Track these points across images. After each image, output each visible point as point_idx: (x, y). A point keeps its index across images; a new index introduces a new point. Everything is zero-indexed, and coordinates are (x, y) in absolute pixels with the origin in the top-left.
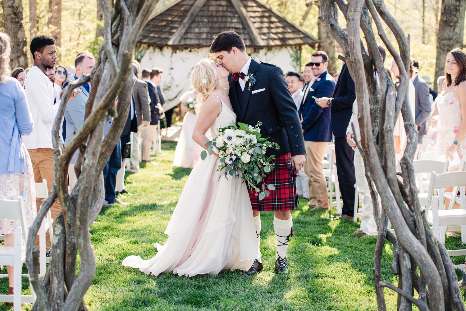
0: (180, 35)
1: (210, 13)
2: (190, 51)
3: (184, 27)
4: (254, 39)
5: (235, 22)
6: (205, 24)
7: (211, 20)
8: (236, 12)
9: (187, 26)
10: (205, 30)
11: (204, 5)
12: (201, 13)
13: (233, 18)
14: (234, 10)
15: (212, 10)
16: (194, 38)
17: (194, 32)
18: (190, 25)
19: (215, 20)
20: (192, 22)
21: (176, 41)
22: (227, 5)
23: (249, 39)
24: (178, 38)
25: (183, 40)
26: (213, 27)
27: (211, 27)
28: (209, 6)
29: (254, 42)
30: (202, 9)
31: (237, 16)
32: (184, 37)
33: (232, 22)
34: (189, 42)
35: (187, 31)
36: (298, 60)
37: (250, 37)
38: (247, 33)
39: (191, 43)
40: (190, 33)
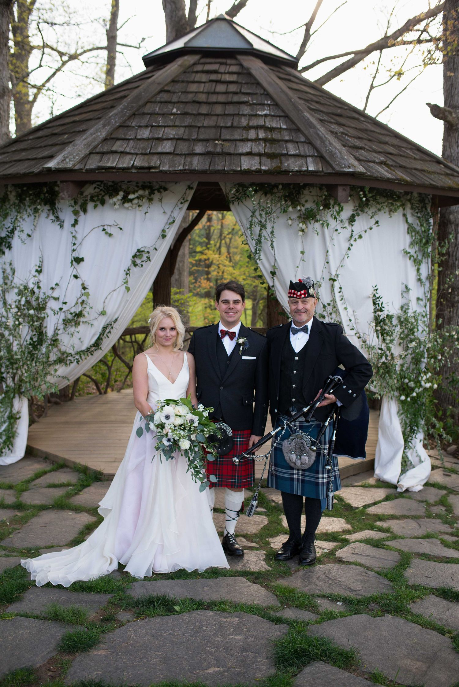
0: (88, 145)
1: (191, 96)
2: (125, 200)
3: (104, 126)
4: (332, 154)
5: (266, 115)
6: (172, 120)
7: (190, 109)
8: (268, 95)
9: (116, 122)
10: (172, 133)
11: (174, 81)
12: (165, 97)
13: (258, 107)
14: (259, 91)
15: (197, 91)
16: (132, 151)
17: (136, 139)
18: (125, 121)
19: (204, 110)
20: (134, 114)
21: (70, 161)
22: (240, 81)
23: (312, 156)
24: (79, 151)
25: (97, 157)
26: (196, 127)
27: (190, 126)
28: (188, 82)
29: (332, 163)
30: (166, 88)
31: (269, 102)
32: (101, 150)
33: (256, 115)
34: (113, 163)
35: (113, 136)
36: (427, 242)
37: (318, 151)
38: (305, 142)
39: (120, 165)
40: (121, 141)
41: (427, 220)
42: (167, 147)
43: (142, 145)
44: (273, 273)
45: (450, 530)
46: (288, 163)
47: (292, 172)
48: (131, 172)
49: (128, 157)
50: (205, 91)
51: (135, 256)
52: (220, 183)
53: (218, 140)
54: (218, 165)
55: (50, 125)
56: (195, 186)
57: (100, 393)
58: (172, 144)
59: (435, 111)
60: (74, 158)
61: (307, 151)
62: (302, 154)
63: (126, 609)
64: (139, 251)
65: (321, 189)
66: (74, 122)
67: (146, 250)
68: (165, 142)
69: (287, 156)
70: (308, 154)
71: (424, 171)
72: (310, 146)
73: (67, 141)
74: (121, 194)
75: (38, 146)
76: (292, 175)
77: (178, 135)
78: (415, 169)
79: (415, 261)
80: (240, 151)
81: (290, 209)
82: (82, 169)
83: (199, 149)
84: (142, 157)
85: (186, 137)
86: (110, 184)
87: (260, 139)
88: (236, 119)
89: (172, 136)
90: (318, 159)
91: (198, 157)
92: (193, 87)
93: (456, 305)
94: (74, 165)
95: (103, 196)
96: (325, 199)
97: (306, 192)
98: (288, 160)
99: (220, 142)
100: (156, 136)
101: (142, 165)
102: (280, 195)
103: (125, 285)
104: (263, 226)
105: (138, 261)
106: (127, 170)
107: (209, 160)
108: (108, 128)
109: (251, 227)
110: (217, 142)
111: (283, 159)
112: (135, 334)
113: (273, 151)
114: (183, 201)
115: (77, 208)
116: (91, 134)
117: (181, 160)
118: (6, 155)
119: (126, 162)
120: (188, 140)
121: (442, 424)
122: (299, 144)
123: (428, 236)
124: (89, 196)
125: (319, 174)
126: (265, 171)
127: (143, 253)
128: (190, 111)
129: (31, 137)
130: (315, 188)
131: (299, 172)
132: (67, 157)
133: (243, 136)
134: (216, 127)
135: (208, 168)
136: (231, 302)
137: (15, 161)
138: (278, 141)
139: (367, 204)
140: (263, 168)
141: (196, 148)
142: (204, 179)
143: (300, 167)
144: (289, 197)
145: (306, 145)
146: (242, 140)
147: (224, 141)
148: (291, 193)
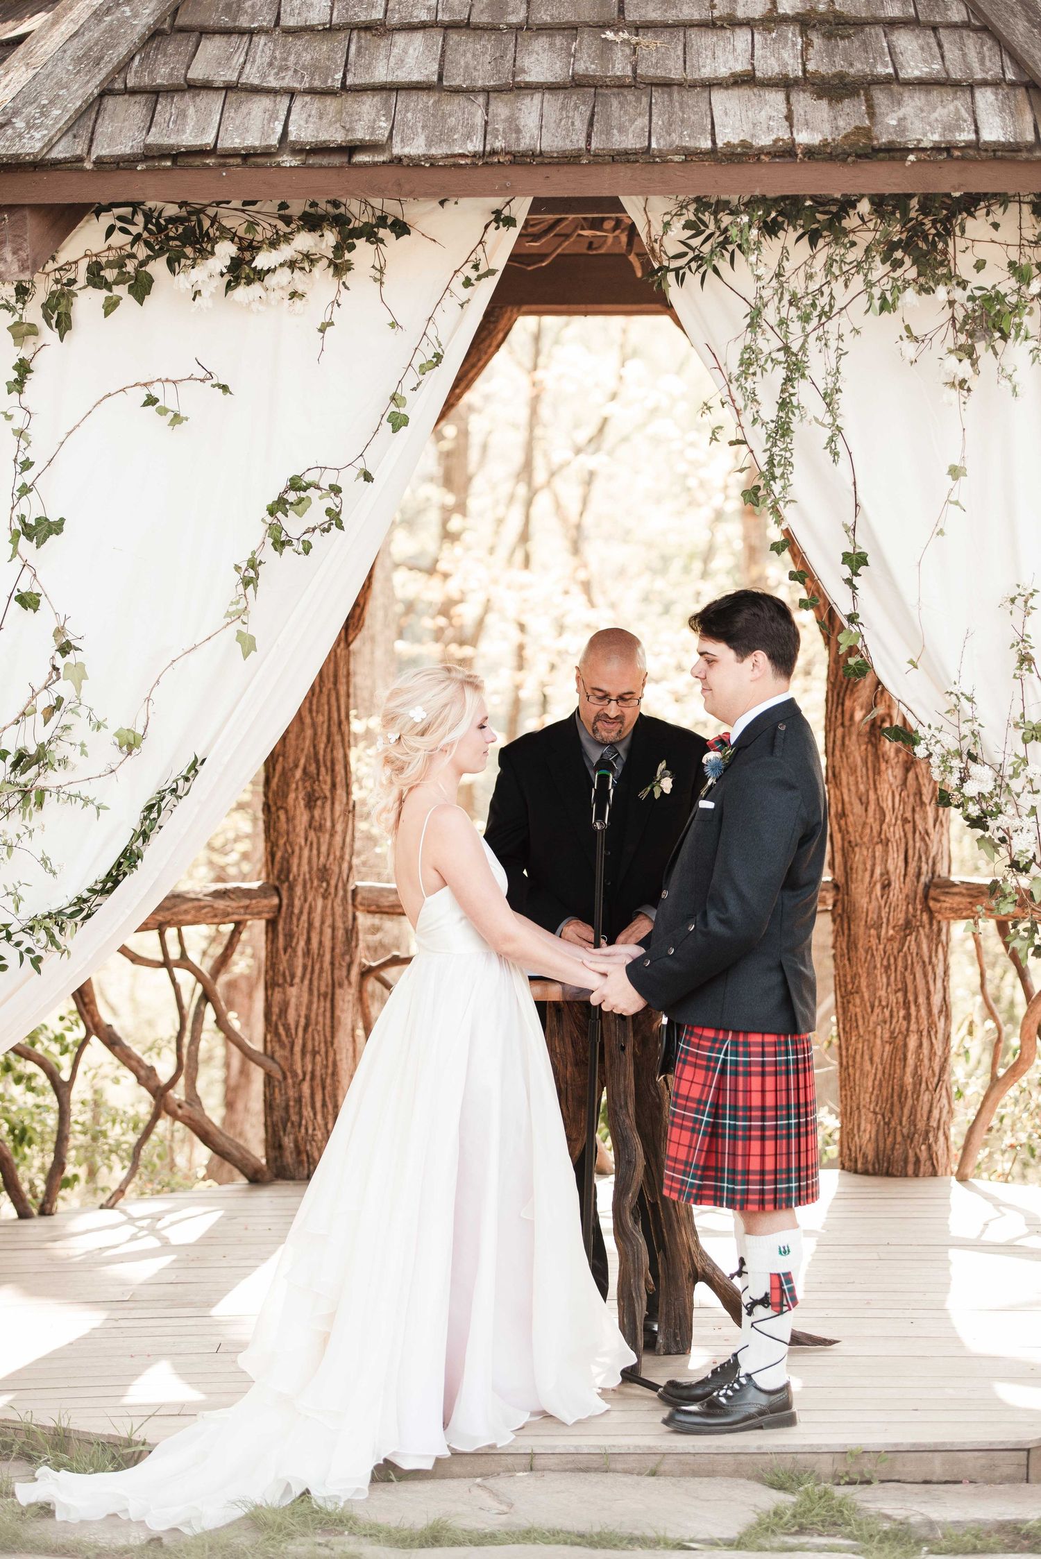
2: (238, 274)
10: (423, 1)
16: (272, 82)
21: (30, 126)
23: (995, 84)
24: (60, 85)
25: (135, 109)
32: (147, 80)
34: (203, 131)
35: (181, 21)
37: (1018, 62)
38: (966, 25)
39: (232, 141)
40: (219, 41)
42: (410, 60)
43: (306, 53)
44: (854, 562)
46: (900, 114)
47: (918, 149)
48: (278, 166)
49: (258, 107)
51: (277, 507)
52: (625, 200)
53: (615, 27)
54: (619, 131)
56: (520, 209)
57: (24, 1214)
58: (428, 48)
60: (42, 114)
61: (976, 66)
62: (956, 75)
64: (294, 484)
67: (325, 480)
68: (400, 39)
69: (895, 87)
70: (979, 76)
72: (989, 43)
74: (226, 251)
76: (919, 160)
77: (449, 9)
80: (706, 72)
81: (911, 293)
82: (80, 159)
83: (539, 64)
84: (315, 104)
85: (485, 19)
86: (172, 210)
87: (785, 19)
89: (424, 16)
90: (1021, 93)
91: (538, 97)
94: (51, 145)
95: (143, 264)
97: (976, 226)
98: (899, 103)
99: (625, 35)
100: (363, 17)
101: (324, 136)
103: (238, 625)
105: (293, 525)
106: (260, 160)
107: (585, 110)
110: (609, 35)
111: (880, 96)
112: (179, 924)
113: (840, 65)
114: (473, 275)
115: (33, 313)
117: (472, 114)
119: (253, 127)
120: (492, 29)
122: (943, 33)
124: (83, 265)
125: (1024, 155)
126: (811, 153)
127: (311, 492)
130: (1013, 207)
131: (945, 150)
132: (16, 113)
133: (713, 7)
135: (582, 145)
138: (860, 24)
140: (804, 138)
141: (527, 61)
142: (564, 185)
143: (949, 128)
144: (907, 246)
145: (971, 40)
146: (710, 25)
147: (638, 28)
148: (916, 231)
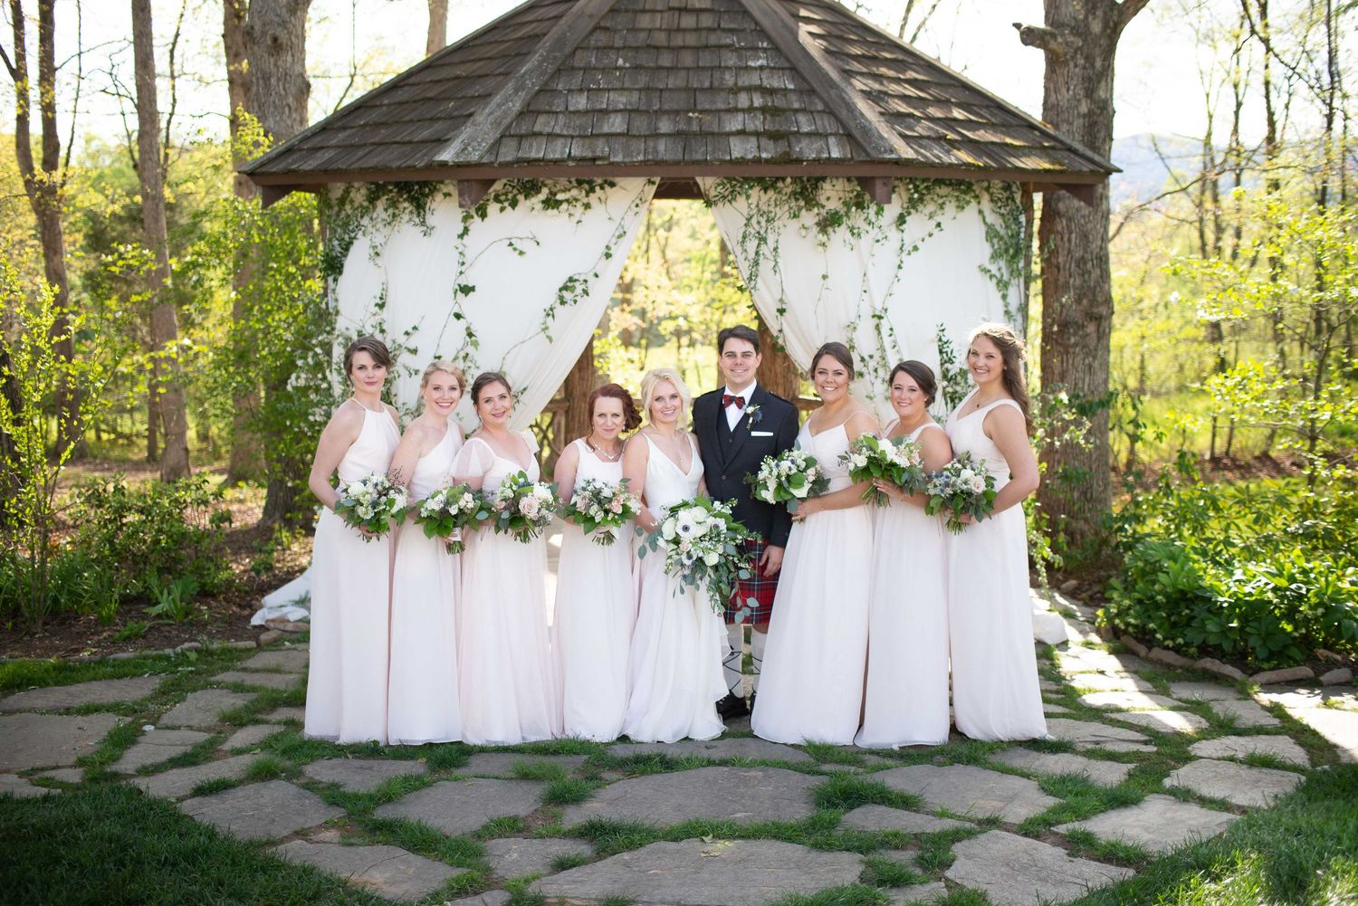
0: (497, 123)
1: (642, 36)
2: (551, 203)
3: (516, 91)
4: (867, 130)
5: (761, 68)
6: (618, 79)
7: (645, 59)
8: (762, 33)
9: (533, 84)
10: (621, 100)
11: (613, 10)
12: (601, 38)
13: (748, 54)
14: (750, 26)
15: (650, 26)
16: (565, 132)
17: (567, 112)
18: (546, 83)
19: (666, 60)
20: (559, 70)
21: (473, 149)
22: (716, 8)
23: (835, 134)
24: (485, 133)
25: (513, 143)
26: (657, 89)
27: (647, 89)
28: (636, 12)
29: (865, 145)
30: (602, 24)
31: (765, 45)
32: (518, 132)
33: (747, 68)
34: (538, 152)
35: (531, 108)
36: (1017, 252)
37: (844, 127)
38: (823, 112)
39: (551, 156)
40: (545, 116)
41: (1016, 219)
42: (616, 124)
43: (578, 121)
44: (781, 311)
45: (1054, 687)
46: (800, 146)
47: (807, 160)
48: (567, 165)
49: (560, 142)
50: (664, 27)
51: (565, 288)
52: (697, 179)
53: (693, 112)
54: (695, 152)
55: (413, 80)
56: (657, 180)
58: (623, 119)
59: (1030, 36)
60: (479, 145)
61: (828, 127)
62: (821, 131)
63: (612, 768)
64: (571, 280)
65: (849, 180)
66: (457, 78)
67: (582, 278)
68: (613, 116)
69: (798, 136)
70: (829, 131)
71: (1007, 145)
72: (832, 119)
73: (456, 113)
74: (544, 193)
75: (407, 118)
76: (807, 164)
77: (630, 103)
78: (993, 143)
79: (999, 282)
80: (727, 129)
81: (804, 211)
82: (493, 163)
83: (665, 126)
84: (581, 142)
85: (644, 108)
86: (527, 178)
87: (756, 109)
88: (717, 75)
89: (622, 107)
90: (845, 138)
91: (664, 139)
92: (644, 21)
93: (1071, 350)
94: (481, 157)
95: (516, 196)
96: (858, 196)
97: (827, 186)
98: (799, 142)
99: (696, 115)
100: (598, 106)
101: (584, 154)
102: (789, 190)
103: (545, 333)
104: (762, 240)
105: (569, 296)
106: (561, 163)
107: (682, 144)
108: (522, 94)
109: (743, 242)
110: (690, 114)
111: (793, 139)
113: (777, 127)
114: (639, 203)
115: (472, 211)
116: (499, 106)
117: (640, 146)
118: (349, 132)
119: (557, 151)
120: (647, 112)
121: (1048, 540)
122: (815, 115)
123: (1017, 244)
124: (493, 196)
125: (846, 163)
126: (767, 161)
127: (577, 284)
128: (644, 63)
129: (386, 102)
130: (840, 179)
131: (818, 161)
132: (468, 144)
133: (729, 103)
134: (687, 89)
135: (681, 158)
136: (739, 355)
137: (372, 144)
138: (784, 111)
139: (921, 200)
140: (764, 155)
141: (661, 125)
142: (675, 173)
143: (820, 151)
144: (801, 193)
145: (825, 117)
146: (728, 111)
147: (701, 112)
148: (804, 188)
